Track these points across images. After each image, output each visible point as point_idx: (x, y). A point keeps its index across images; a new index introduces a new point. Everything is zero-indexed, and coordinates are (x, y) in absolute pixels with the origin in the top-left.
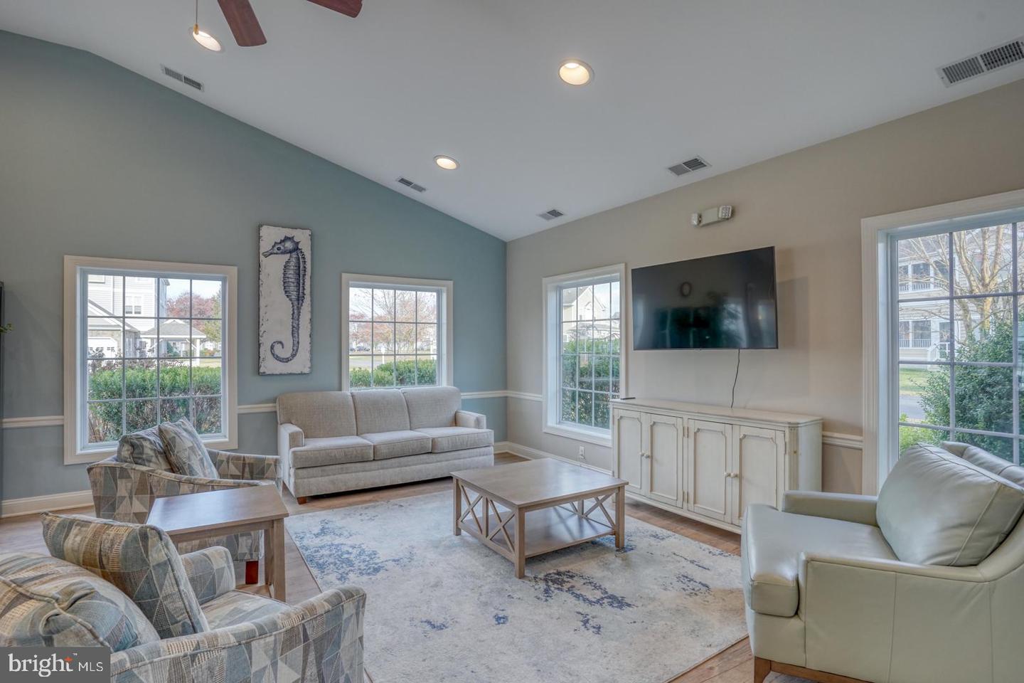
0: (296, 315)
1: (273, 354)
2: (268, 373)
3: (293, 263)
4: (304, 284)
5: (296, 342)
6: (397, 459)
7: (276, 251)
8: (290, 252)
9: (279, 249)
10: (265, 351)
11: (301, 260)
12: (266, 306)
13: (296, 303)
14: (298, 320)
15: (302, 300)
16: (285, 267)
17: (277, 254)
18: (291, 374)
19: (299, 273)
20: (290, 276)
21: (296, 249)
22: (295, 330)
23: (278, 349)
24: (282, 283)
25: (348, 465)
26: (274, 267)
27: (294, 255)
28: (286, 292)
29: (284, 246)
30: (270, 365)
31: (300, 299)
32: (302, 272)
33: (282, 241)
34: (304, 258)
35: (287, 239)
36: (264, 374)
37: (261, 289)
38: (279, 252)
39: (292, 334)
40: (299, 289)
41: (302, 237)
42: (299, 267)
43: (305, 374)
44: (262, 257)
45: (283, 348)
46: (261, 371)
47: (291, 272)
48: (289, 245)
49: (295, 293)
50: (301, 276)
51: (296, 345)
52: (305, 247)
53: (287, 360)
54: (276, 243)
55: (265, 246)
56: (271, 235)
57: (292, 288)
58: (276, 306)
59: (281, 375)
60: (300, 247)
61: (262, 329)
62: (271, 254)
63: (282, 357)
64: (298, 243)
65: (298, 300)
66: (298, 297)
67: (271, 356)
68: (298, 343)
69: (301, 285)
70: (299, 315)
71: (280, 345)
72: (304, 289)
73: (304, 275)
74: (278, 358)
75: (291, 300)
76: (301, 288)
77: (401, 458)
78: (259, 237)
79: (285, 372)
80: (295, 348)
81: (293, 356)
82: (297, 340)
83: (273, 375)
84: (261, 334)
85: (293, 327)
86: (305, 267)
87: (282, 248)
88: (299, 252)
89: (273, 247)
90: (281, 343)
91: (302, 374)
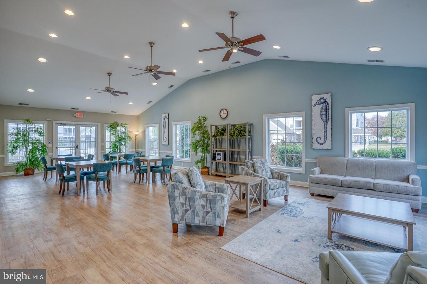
0: (325, 127)
1: (317, 142)
2: (315, 148)
3: (324, 107)
4: (328, 115)
5: (325, 137)
6: (353, 189)
7: (317, 104)
8: (323, 103)
9: (318, 103)
10: (314, 140)
11: (327, 105)
12: (315, 124)
13: (325, 122)
14: (326, 129)
15: (328, 121)
16: (321, 109)
17: (318, 105)
18: (324, 149)
19: (326, 111)
20: (323, 112)
21: (325, 102)
22: (325, 133)
23: (319, 140)
24: (320, 115)
25: (329, 186)
26: (317, 110)
27: (324, 104)
28: (321, 118)
29: (320, 101)
30: (316, 146)
31: (327, 121)
32: (327, 110)
33: (320, 100)
34: (328, 105)
35: (321, 98)
36: (314, 149)
37: (313, 118)
38: (319, 104)
39: (324, 134)
40: (326, 117)
41: (327, 97)
42: (326, 108)
43: (329, 149)
44: (313, 107)
45: (321, 139)
46: (313, 147)
47: (323, 111)
48: (322, 101)
49: (325, 118)
50: (327, 112)
51: (326, 138)
52: (329, 100)
53: (322, 144)
54: (317, 101)
55: (314, 103)
56: (315, 98)
57: (324, 117)
58: (318, 124)
59: (320, 149)
60: (326, 101)
61: (313, 133)
62: (316, 105)
63: (320, 143)
64: (325, 99)
65: (326, 121)
66: (326, 120)
67: (316, 142)
68: (326, 137)
69: (327, 115)
70: (327, 127)
71: (319, 138)
72: (328, 117)
73: (328, 111)
74: (319, 143)
75: (323, 121)
76: (327, 116)
77: (355, 189)
78: (312, 100)
79: (321, 148)
80: (325, 139)
81: (325, 142)
82: (326, 136)
83: (317, 149)
84: (313, 134)
85: (324, 131)
86: (329, 108)
87: (320, 102)
88: (326, 102)
89: (317, 102)
90: (320, 137)
91: (328, 149)
